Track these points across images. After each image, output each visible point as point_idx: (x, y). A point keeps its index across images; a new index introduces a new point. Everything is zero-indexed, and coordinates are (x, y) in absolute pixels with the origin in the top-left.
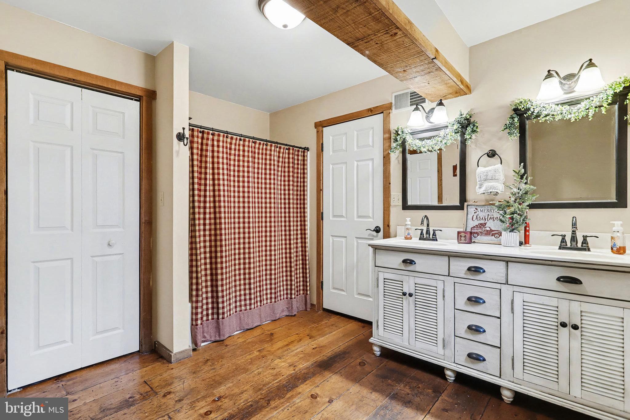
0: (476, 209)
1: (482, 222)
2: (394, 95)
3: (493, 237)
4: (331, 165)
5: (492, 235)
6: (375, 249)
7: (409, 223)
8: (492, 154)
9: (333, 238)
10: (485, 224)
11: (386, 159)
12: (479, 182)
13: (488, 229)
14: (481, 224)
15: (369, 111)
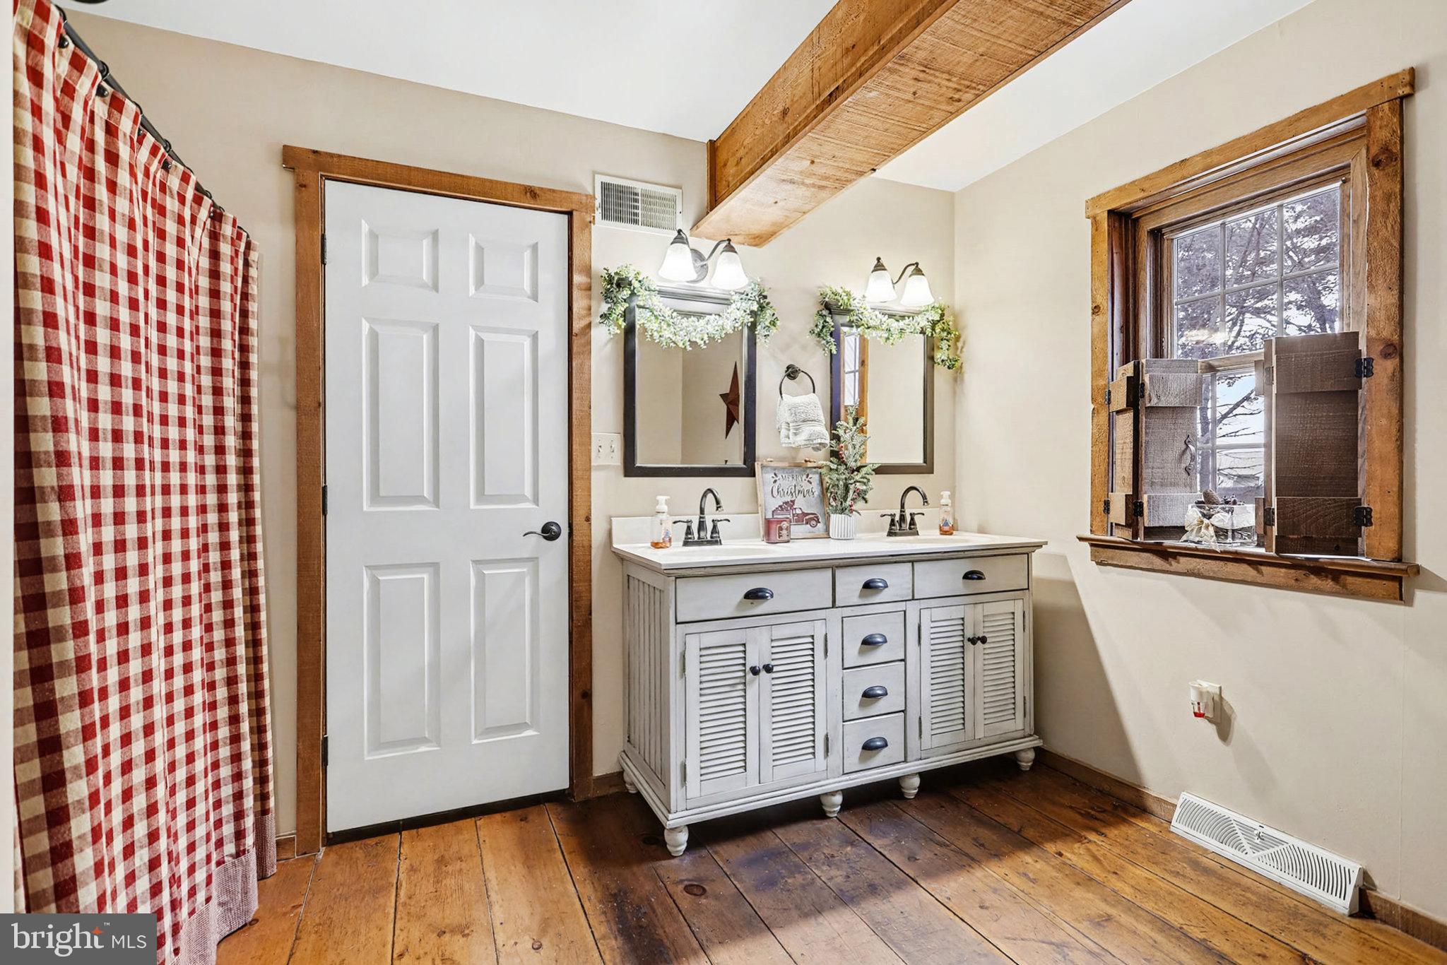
0: (775, 474)
1: (788, 499)
2: (600, 179)
3: (808, 526)
4: (364, 321)
5: (807, 523)
6: (676, 578)
7: (665, 508)
8: (792, 373)
9: (374, 572)
10: (793, 502)
11: (576, 341)
12: (794, 424)
13: (798, 512)
14: (786, 503)
15: (526, 193)
